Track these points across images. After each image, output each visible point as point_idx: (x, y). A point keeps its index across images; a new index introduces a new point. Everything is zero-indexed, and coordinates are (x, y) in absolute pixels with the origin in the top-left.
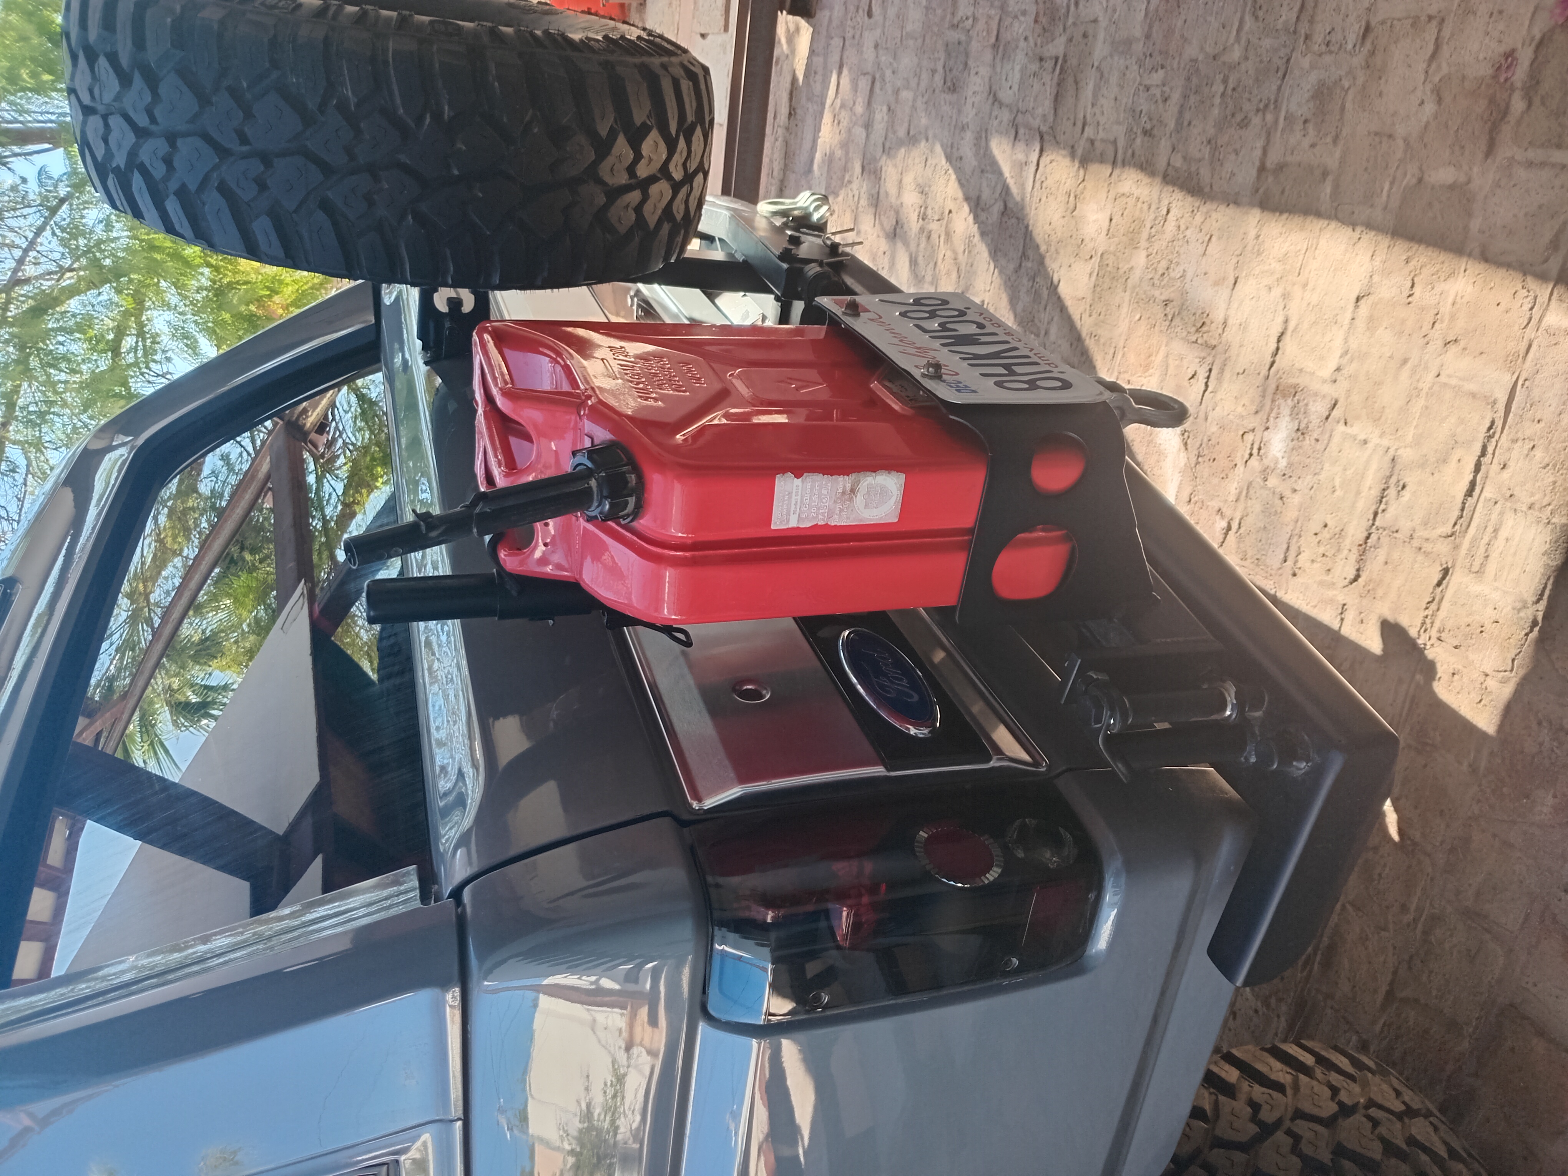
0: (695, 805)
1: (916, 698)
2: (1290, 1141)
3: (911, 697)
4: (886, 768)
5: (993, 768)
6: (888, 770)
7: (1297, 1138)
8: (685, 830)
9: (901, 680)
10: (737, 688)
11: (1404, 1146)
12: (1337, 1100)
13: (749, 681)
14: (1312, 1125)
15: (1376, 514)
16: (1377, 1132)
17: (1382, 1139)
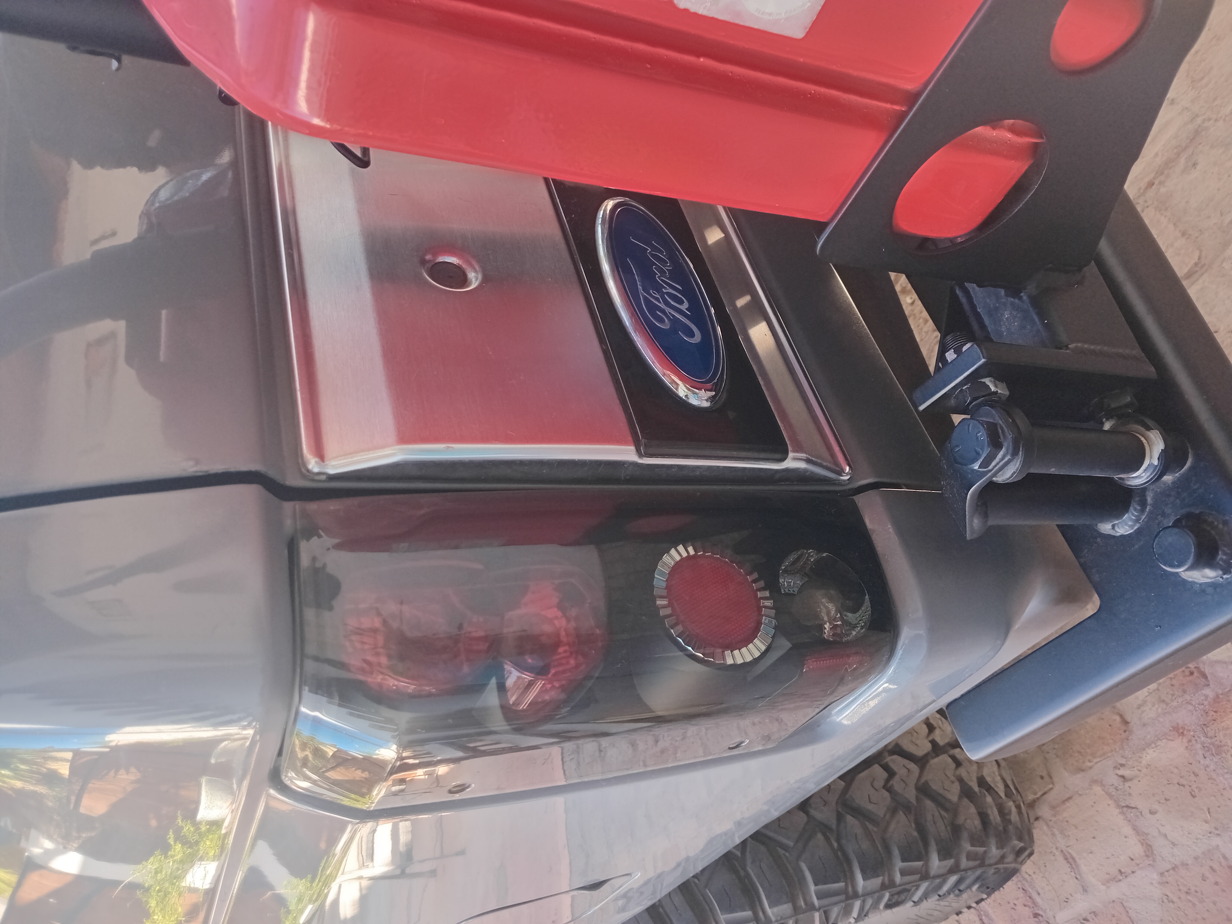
0: (313, 465)
1: (698, 338)
2: (885, 775)
3: (692, 335)
4: (638, 451)
5: (787, 470)
6: (640, 455)
7: (891, 774)
8: (288, 507)
9: (681, 302)
10: (428, 257)
11: (976, 789)
12: (931, 738)
13: (451, 249)
14: (906, 762)
15: (1151, 184)
16: (958, 772)
17: (961, 780)
